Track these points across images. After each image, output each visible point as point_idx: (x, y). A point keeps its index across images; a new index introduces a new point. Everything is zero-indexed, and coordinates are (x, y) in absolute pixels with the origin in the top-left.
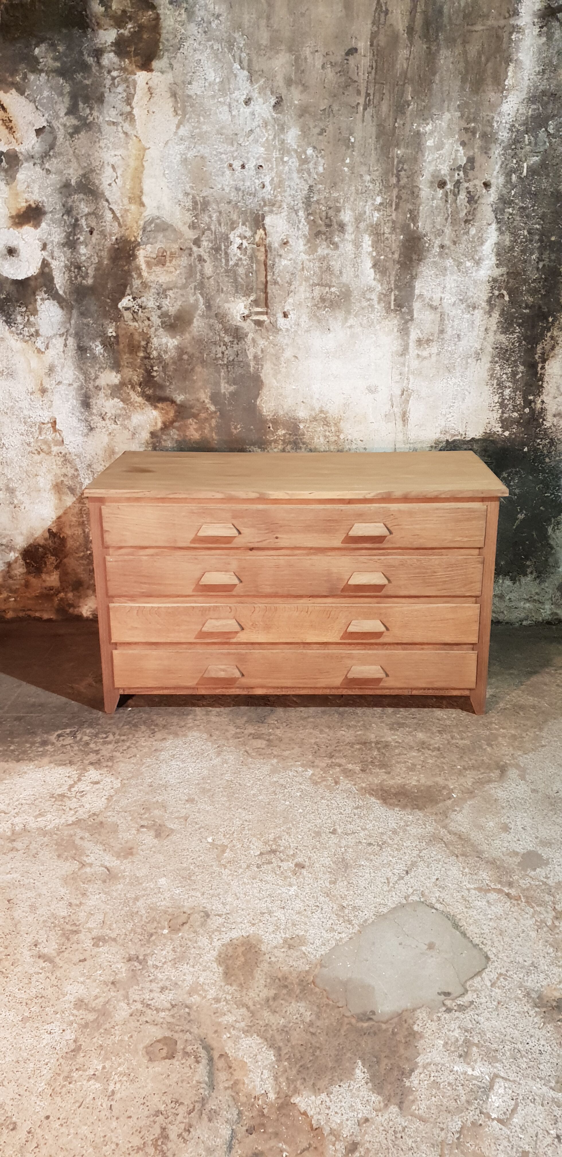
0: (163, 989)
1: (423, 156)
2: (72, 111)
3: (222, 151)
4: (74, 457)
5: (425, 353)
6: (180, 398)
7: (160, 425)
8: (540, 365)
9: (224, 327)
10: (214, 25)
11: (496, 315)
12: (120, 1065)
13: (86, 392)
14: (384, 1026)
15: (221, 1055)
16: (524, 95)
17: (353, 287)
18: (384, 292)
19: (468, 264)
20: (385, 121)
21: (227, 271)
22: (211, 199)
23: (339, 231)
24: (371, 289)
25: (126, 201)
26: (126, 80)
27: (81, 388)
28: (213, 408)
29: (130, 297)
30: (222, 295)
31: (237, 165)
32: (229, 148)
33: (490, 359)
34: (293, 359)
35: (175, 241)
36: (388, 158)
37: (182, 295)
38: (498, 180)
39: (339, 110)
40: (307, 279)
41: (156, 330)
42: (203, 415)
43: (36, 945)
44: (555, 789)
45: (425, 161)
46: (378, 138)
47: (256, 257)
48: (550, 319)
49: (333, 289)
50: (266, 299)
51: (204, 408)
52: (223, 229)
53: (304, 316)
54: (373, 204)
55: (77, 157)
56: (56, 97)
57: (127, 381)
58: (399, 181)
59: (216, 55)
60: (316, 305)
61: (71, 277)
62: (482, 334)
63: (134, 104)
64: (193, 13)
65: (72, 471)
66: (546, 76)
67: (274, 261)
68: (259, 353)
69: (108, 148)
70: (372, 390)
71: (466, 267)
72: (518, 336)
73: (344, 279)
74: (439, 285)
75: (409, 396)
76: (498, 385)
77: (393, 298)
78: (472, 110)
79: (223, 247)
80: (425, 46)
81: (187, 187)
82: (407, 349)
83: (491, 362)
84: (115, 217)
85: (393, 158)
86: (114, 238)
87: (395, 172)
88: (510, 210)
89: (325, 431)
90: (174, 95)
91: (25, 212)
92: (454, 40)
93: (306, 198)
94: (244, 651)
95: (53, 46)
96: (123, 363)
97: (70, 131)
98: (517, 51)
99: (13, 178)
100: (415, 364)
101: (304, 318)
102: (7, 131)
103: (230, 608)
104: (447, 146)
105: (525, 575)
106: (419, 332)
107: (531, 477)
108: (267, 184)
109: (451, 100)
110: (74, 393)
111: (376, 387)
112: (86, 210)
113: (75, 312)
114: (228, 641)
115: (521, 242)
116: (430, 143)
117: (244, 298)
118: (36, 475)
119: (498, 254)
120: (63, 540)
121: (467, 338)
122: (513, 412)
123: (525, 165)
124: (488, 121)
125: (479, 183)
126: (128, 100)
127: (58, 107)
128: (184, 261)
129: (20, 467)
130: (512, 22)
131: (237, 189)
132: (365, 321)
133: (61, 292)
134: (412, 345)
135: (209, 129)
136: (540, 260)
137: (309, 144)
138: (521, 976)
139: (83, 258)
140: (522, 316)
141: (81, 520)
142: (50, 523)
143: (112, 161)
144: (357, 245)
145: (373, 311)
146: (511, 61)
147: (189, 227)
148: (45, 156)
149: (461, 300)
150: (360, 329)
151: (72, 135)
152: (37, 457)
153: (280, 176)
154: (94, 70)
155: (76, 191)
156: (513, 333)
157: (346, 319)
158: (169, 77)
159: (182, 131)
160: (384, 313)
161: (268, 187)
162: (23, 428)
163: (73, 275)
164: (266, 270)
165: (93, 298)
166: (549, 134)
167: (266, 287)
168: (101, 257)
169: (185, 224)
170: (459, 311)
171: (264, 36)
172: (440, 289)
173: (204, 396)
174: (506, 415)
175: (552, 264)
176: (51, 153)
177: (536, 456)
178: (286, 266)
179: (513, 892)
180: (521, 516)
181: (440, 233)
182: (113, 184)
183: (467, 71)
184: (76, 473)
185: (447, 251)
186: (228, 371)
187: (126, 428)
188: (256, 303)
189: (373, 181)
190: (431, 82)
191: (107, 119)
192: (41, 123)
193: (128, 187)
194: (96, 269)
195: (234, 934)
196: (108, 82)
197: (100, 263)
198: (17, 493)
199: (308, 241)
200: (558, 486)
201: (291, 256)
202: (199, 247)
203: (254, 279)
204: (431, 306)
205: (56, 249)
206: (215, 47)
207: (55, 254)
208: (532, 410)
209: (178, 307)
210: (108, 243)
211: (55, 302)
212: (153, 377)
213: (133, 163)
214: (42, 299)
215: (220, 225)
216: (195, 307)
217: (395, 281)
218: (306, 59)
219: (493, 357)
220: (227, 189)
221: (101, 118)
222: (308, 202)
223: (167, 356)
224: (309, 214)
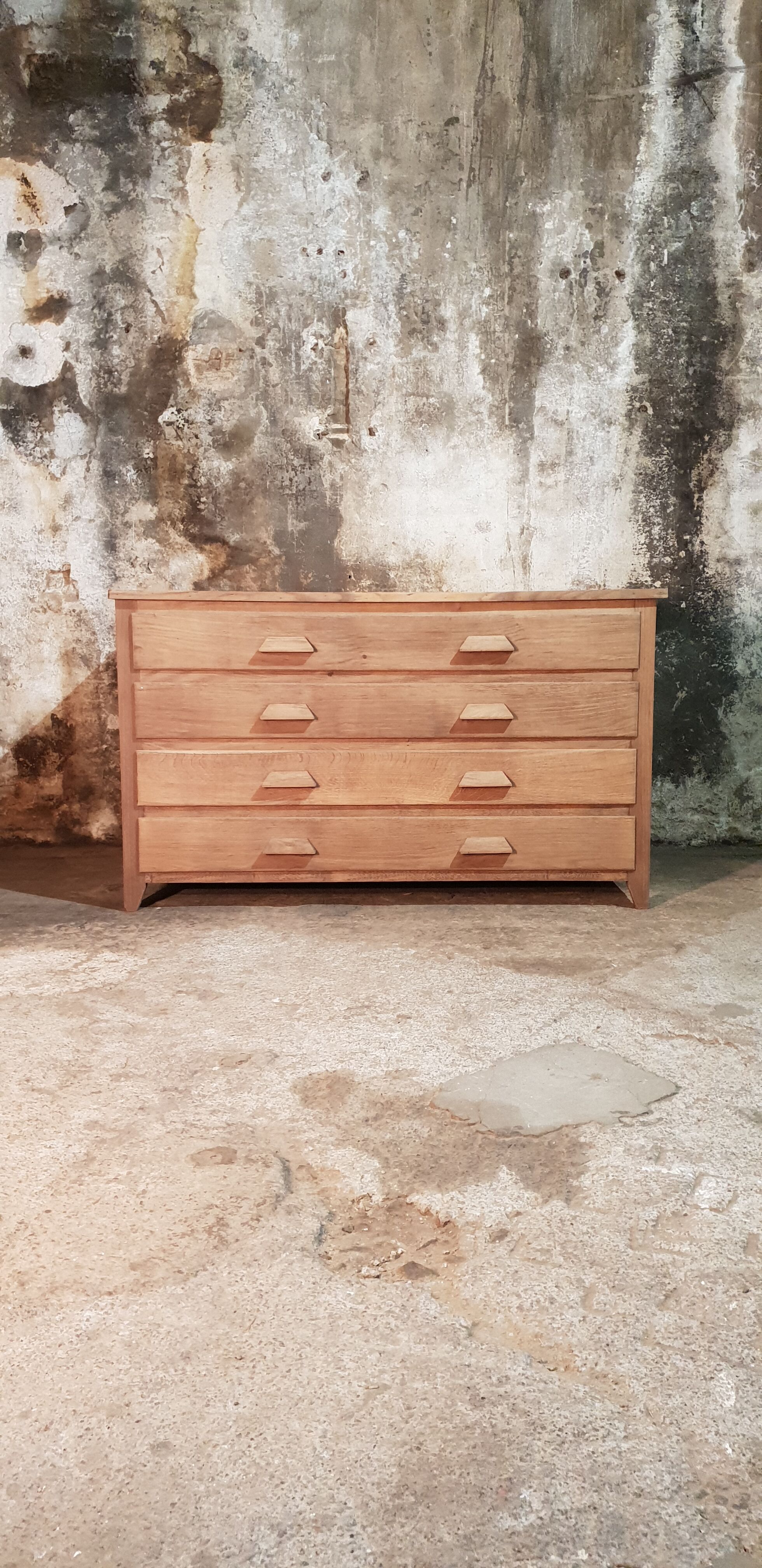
0: (213, 1112)
1: (541, 240)
2: (111, 186)
3: (294, 233)
4: (91, 617)
5: (550, 481)
6: (234, 538)
7: (206, 573)
8: (696, 496)
9: (293, 447)
10: (287, 91)
11: (638, 432)
12: (152, 1170)
13: (111, 530)
14: (536, 1141)
15: (301, 1167)
16: (660, 172)
17: (457, 396)
18: (496, 403)
19: (601, 370)
20: (493, 199)
21: (298, 377)
22: (279, 289)
23: (439, 329)
24: (479, 400)
25: (173, 292)
26: (179, 152)
27: (105, 524)
28: (276, 551)
29: (174, 409)
30: (291, 407)
31: (312, 249)
32: (304, 230)
33: (632, 488)
34: (381, 487)
35: (233, 340)
36: (498, 242)
37: (240, 407)
38: (633, 270)
39: (437, 187)
40: (399, 388)
41: (206, 450)
42: (263, 561)
43: (28, 1081)
44: (753, 959)
45: (543, 246)
46: (485, 218)
47: (335, 361)
48: (707, 438)
49: (431, 400)
50: (347, 412)
51: (265, 551)
52: (294, 326)
53: (395, 433)
54: (480, 297)
55: (115, 240)
56: (92, 170)
57: (165, 516)
58: (511, 270)
59: (289, 124)
60: (410, 420)
61: (99, 384)
62: (621, 457)
63: (187, 179)
64: (263, 77)
65: (88, 635)
66: (685, 151)
67: (357, 365)
68: (338, 480)
69: (154, 229)
70: (483, 527)
71: (598, 373)
72: (666, 460)
73: (446, 387)
74: (565, 394)
75: (531, 535)
76: (644, 521)
77: (507, 411)
78: (599, 189)
79: (293, 348)
80: (539, 117)
81: (250, 276)
82: (527, 475)
83: (634, 492)
84: (159, 312)
85: (504, 242)
86: (156, 337)
87: (507, 258)
88: (650, 305)
89: (423, 581)
90: (237, 169)
91: (45, 304)
92: (574, 111)
93: (397, 289)
94: (318, 819)
95: (92, 112)
96: (162, 492)
97: (107, 209)
98: (649, 123)
99: (34, 264)
100: (536, 494)
101: (396, 436)
102: (29, 209)
103: (301, 755)
104: (569, 230)
105: (691, 775)
106: (541, 453)
107: (692, 642)
108: (349, 272)
109: (571, 177)
110: (95, 531)
111: (488, 524)
112: (123, 303)
113: (102, 428)
114: (297, 803)
115: (665, 343)
116: (548, 225)
117: (318, 411)
118: (40, 641)
119: (637, 358)
120: (71, 730)
121: (602, 462)
122: (665, 556)
123: (666, 252)
124: (619, 201)
125: (610, 273)
126: (181, 174)
127: (93, 182)
128: (244, 364)
129: (19, 629)
130: (642, 90)
131: (312, 278)
132: (473, 440)
133: (85, 403)
134: (533, 470)
135: (278, 208)
136: (689, 364)
137: (401, 226)
138: (729, 1098)
139: (116, 361)
140: (671, 434)
141: (96, 701)
142: (54, 706)
143: (158, 244)
144: (462, 345)
145: (482, 427)
146: (642, 133)
147: (251, 323)
148: (75, 238)
149: (593, 414)
150: (466, 450)
151: (109, 214)
152: (42, 617)
153: (366, 263)
154: (140, 140)
155: (111, 280)
156: (660, 454)
157: (448, 438)
158: (232, 148)
159: (246, 210)
160: (496, 430)
161: (351, 276)
162: (25, 578)
163: (102, 381)
164: (347, 377)
165: (126, 411)
166: (693, 217)
167: (347, 397)
168: (138, 359)
169: (246, 319)
170: (591, 428)
171: (347, 105)
172: (566, 401)
173: (266, 536)
174: (655, 560)
175: (704, 369)
176: (82, 235)
177: (697, 614)
178: (372, 372)
179: (706, 1036)
180: (681, 695)
181: (564, 332)
182: (158, 272)
183: (590, 144)
184: (93, 638)
185: (573, 353)
186: (298, 504)
187: (162, 577)
188: (334, 417)
189: (479, 269)
190: (548, 156)
191: (154, 196)
192: (72, 199)
193: (176, 275)
194: (132, 375)
195: (313, 1070)
196: (157, 154)
197: (137, 366)
198: (12, 665)
199: (400, 341)
200: (729, 653)
201: (378, 359)
202: (264, 348)
203: (332, 388)
204: (556, 421)
205: (82, 350)
206: (288, 116)
207: (81, 356)
208: (690, 554)
209: (234, 422)
210: (148, 343)
211: (78, 416)
212: (200, 510)
213: (183, 247)
214: (61, 412)
215: (290, 320)
216: (257, 421)
217: (510, 390)
218: (397, 128)
219: (637, 485)
220: (299, 278)
221: (146, 195)
222: (400, 294)
223: (219, 484)
224: (401, 308)
